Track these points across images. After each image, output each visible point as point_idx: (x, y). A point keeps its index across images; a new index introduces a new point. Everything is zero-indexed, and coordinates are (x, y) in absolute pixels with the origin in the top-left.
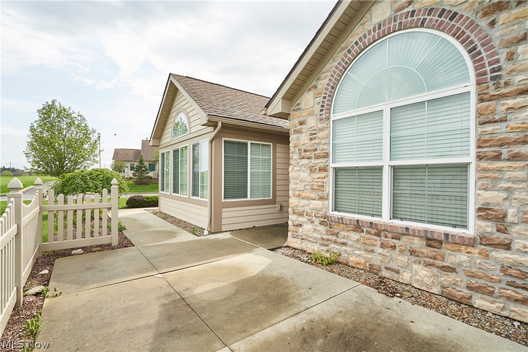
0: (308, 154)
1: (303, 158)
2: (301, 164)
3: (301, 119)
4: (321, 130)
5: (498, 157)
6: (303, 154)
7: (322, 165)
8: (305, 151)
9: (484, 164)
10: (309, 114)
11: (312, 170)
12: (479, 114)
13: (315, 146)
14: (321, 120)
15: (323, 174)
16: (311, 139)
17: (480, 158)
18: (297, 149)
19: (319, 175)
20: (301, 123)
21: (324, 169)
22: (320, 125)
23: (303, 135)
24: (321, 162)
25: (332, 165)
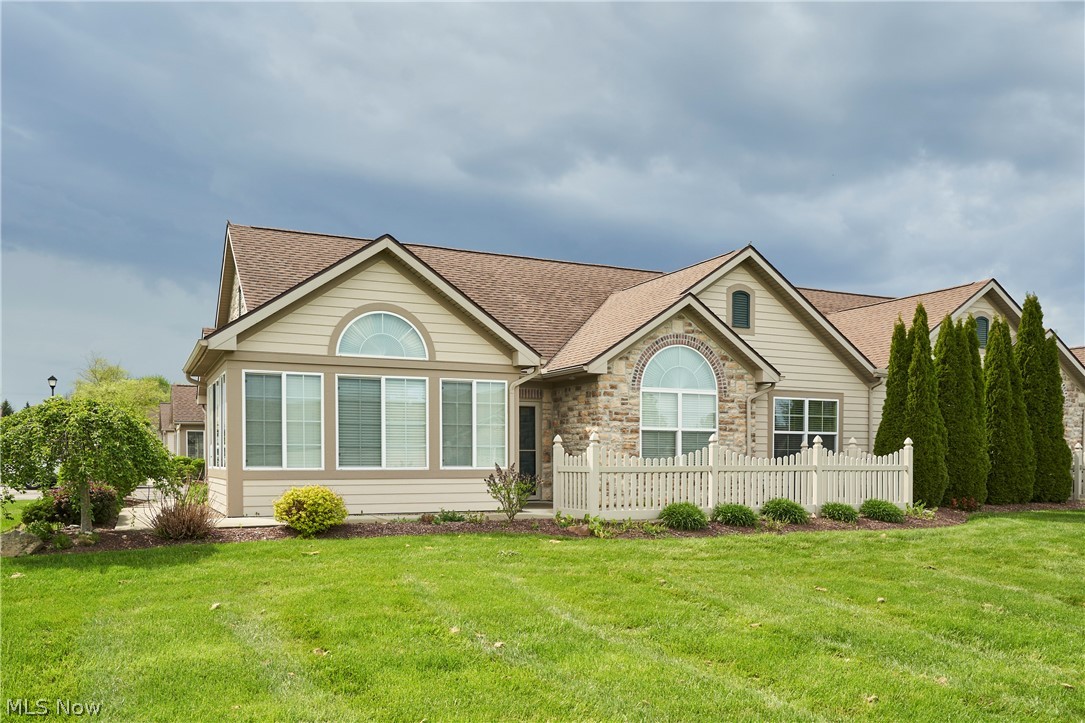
0: (619, 417)
1: (614, 420)
2: (612, 425)
3: (614, 383)
4: (632, 397)
5: (725, 430)
6: (614, 416)
7: (634, 428)
8: (616, 414)
9: (722, 433)
10: (621, 381)
11: (624, 431)
12: (720, 408)
13: (628, 411)
14: (633, 389)
15: (635, 436)
16: (623, 404)
17: (720, 429)
18: (607, 411)
19: (631, 436)
20: (612, 387)
21: (637, 432)
22: (631, 394)
23: (615, 399)
24: (632, 425)
25: (642, 428)
